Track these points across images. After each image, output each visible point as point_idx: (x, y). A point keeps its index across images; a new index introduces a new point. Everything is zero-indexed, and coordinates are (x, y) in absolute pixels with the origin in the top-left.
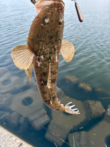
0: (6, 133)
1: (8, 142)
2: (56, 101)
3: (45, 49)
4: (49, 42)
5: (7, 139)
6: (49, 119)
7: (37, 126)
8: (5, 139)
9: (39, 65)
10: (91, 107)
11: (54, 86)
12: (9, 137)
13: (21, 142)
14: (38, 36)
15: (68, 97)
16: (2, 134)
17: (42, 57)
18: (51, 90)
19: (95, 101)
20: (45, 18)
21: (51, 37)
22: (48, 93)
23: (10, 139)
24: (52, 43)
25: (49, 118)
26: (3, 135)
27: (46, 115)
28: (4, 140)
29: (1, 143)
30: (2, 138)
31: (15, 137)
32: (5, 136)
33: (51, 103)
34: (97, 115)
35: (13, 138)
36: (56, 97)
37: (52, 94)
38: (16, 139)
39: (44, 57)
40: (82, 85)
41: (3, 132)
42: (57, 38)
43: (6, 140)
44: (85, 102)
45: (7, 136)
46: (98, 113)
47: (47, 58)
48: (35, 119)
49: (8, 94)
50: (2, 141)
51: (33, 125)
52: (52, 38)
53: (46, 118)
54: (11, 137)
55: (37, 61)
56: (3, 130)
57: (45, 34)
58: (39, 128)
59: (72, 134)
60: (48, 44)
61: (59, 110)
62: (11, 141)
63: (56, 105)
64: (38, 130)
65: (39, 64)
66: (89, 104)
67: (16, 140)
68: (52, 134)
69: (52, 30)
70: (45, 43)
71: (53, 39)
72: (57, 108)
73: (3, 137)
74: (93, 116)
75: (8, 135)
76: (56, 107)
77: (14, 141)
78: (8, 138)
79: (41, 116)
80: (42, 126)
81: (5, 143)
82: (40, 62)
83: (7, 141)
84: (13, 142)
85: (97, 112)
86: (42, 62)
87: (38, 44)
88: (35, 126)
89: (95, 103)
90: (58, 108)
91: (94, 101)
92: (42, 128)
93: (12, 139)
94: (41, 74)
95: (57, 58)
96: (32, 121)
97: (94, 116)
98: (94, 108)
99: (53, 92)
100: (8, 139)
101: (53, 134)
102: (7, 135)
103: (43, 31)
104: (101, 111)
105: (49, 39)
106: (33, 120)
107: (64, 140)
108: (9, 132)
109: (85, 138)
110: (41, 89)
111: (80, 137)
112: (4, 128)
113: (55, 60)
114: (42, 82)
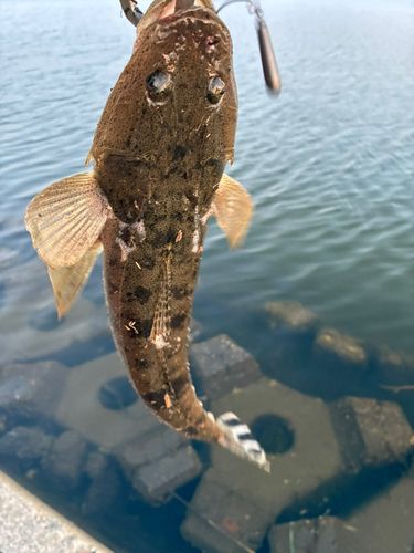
0: (34, 512)
1: (39, 546)
2: (185, 397)
3: (155, 197)
4: (172, 171)
5: (36, 534)
6: (200, 466)
7: (151, 488)
8: (29, 532)
9: (124, 258)
10: (362, 426)
11: (179, 339)
12: (46, 527)
13: (90, 547)
14: (128, 143)
15: (273, 383)
16: (21, 515)
17: (140, 227)
18: (168, 354)
19: (379, 404)
20: (153, 75)
21: (179, 152)
22: (156, 366)
23: (48, 535)
24: (185, 176)
25: (197, 460)
26: (24, 518)
27: (190, 448)
28: (26, 537)
29: (16, 547)
30: (21, 528)
31: (69, 528)
32: (29, 524)
33: (169, 403)
34: (386, 456)
35: (59, 532)
36: (188, 381)
37: (173, 370)
38: (71, 534)
39: (149, 227)
40: (328, 338)
41: (25, 505)
42: (200, 157)
43: (33, 537)
44: (339, 406)
45: (38, 522)
46: (388, 448)
47: (160, 235)
48: (147, 463)
49: (48, 365)
50: (17, 541)
51: (135, 486)
52: (183, 155)
53: (188, 461)
54: (53, 526)
55: (119, 241)
56: (25, 500)
57: (156, 137)
58: (161, 499)
59: (285, 525)
60: (167, 177)
61: (196, 433)
62: (53, 541)
63: (186, 410)
64: (157, 505)
65: (126, 251)
66: (353, 414)
67: (72, 538)
68: (208, 525)
69: (181, 120)
70: (155, 173)
71: (186, 159)
72: (189, 424)
73: (21, 525)
74: (368, 461)
75: (41, 518)
76: (188, 421)
77: (62, 542)
78: (41, 531)
79: (170, 452)
80: (171, 490)
81: (31, 547)
82: (132, 246)
83: (36, 542)
84: (59, 547)
85: (383, 443)
86: (139, 245)
87: (130, 174)
88: (146, 488)
89: (378, 408)
90: (193, 424)
91: (374, 402)
92: (169, 499)
93: (55, 537)
94: (129, 294)
95: (196, 239)
96: (135, 470)
97: (375, 458)
98: (375, 431)
99: (176, 360)
100: (43, 536)
101: (211, 522)
102: (38, 519)
103: (147, 124)
104: (400, 443)
105: (171, 159)
106: (139, 466)
107: (256, 546)
108: (46, 506)
109: (333, 543)
110: (126, 350)
111: (316, 537)
112: (28, 493)
113: (188, 244)
114: (132, 324)
